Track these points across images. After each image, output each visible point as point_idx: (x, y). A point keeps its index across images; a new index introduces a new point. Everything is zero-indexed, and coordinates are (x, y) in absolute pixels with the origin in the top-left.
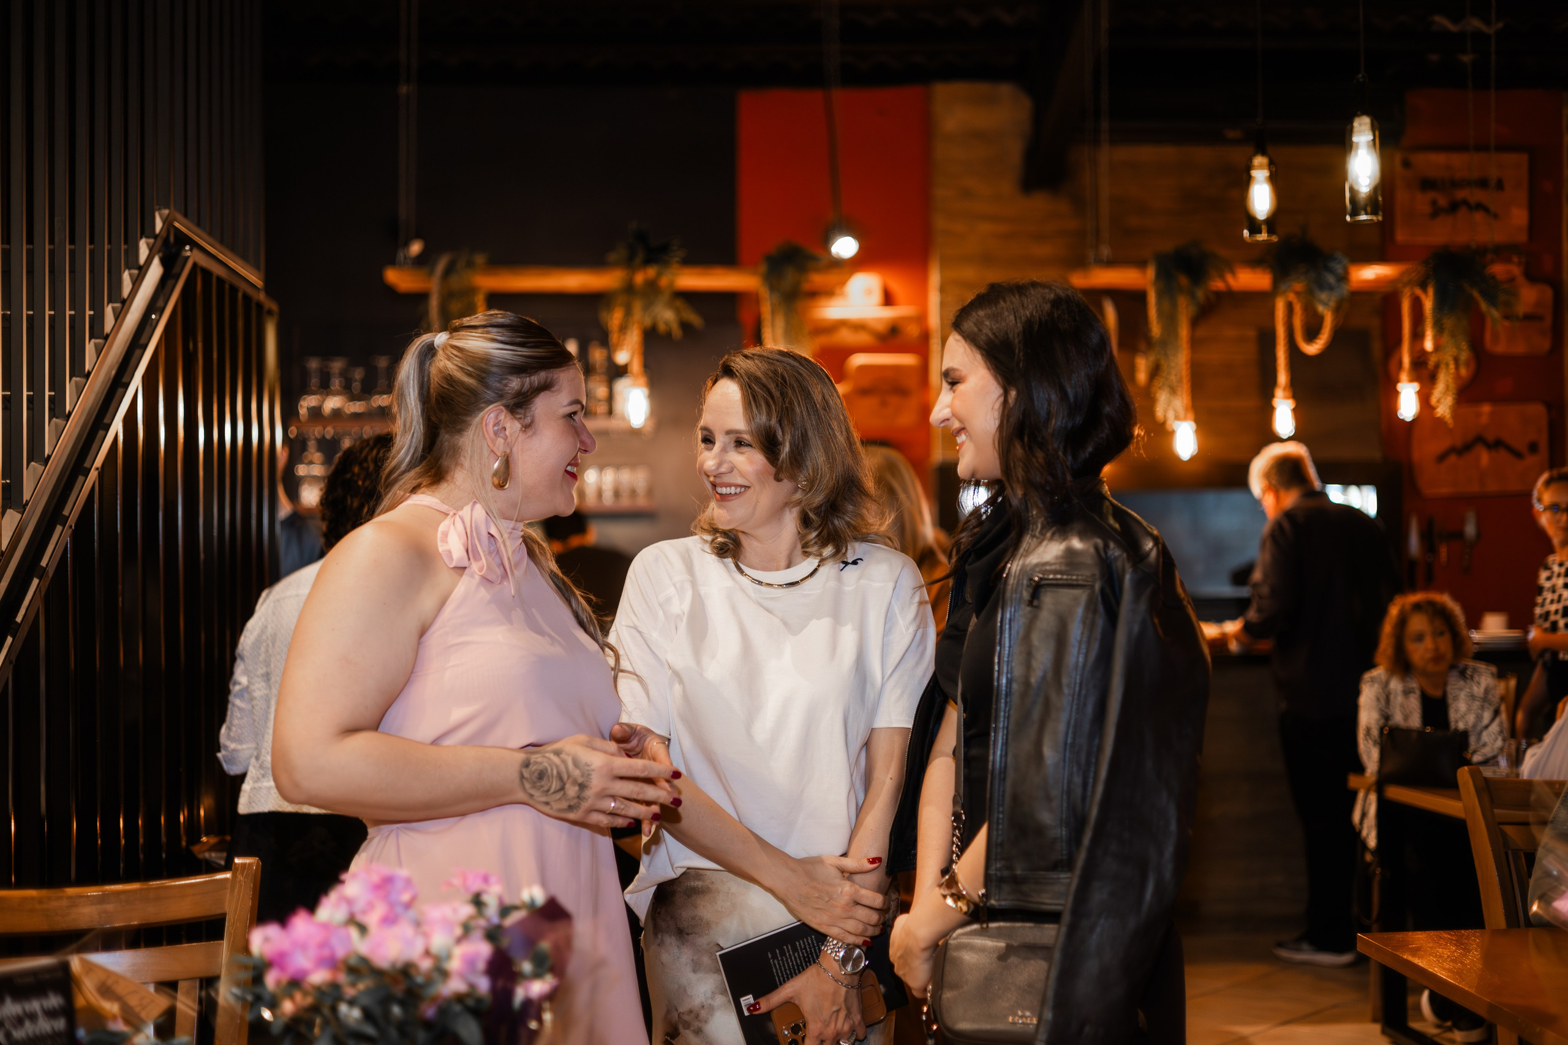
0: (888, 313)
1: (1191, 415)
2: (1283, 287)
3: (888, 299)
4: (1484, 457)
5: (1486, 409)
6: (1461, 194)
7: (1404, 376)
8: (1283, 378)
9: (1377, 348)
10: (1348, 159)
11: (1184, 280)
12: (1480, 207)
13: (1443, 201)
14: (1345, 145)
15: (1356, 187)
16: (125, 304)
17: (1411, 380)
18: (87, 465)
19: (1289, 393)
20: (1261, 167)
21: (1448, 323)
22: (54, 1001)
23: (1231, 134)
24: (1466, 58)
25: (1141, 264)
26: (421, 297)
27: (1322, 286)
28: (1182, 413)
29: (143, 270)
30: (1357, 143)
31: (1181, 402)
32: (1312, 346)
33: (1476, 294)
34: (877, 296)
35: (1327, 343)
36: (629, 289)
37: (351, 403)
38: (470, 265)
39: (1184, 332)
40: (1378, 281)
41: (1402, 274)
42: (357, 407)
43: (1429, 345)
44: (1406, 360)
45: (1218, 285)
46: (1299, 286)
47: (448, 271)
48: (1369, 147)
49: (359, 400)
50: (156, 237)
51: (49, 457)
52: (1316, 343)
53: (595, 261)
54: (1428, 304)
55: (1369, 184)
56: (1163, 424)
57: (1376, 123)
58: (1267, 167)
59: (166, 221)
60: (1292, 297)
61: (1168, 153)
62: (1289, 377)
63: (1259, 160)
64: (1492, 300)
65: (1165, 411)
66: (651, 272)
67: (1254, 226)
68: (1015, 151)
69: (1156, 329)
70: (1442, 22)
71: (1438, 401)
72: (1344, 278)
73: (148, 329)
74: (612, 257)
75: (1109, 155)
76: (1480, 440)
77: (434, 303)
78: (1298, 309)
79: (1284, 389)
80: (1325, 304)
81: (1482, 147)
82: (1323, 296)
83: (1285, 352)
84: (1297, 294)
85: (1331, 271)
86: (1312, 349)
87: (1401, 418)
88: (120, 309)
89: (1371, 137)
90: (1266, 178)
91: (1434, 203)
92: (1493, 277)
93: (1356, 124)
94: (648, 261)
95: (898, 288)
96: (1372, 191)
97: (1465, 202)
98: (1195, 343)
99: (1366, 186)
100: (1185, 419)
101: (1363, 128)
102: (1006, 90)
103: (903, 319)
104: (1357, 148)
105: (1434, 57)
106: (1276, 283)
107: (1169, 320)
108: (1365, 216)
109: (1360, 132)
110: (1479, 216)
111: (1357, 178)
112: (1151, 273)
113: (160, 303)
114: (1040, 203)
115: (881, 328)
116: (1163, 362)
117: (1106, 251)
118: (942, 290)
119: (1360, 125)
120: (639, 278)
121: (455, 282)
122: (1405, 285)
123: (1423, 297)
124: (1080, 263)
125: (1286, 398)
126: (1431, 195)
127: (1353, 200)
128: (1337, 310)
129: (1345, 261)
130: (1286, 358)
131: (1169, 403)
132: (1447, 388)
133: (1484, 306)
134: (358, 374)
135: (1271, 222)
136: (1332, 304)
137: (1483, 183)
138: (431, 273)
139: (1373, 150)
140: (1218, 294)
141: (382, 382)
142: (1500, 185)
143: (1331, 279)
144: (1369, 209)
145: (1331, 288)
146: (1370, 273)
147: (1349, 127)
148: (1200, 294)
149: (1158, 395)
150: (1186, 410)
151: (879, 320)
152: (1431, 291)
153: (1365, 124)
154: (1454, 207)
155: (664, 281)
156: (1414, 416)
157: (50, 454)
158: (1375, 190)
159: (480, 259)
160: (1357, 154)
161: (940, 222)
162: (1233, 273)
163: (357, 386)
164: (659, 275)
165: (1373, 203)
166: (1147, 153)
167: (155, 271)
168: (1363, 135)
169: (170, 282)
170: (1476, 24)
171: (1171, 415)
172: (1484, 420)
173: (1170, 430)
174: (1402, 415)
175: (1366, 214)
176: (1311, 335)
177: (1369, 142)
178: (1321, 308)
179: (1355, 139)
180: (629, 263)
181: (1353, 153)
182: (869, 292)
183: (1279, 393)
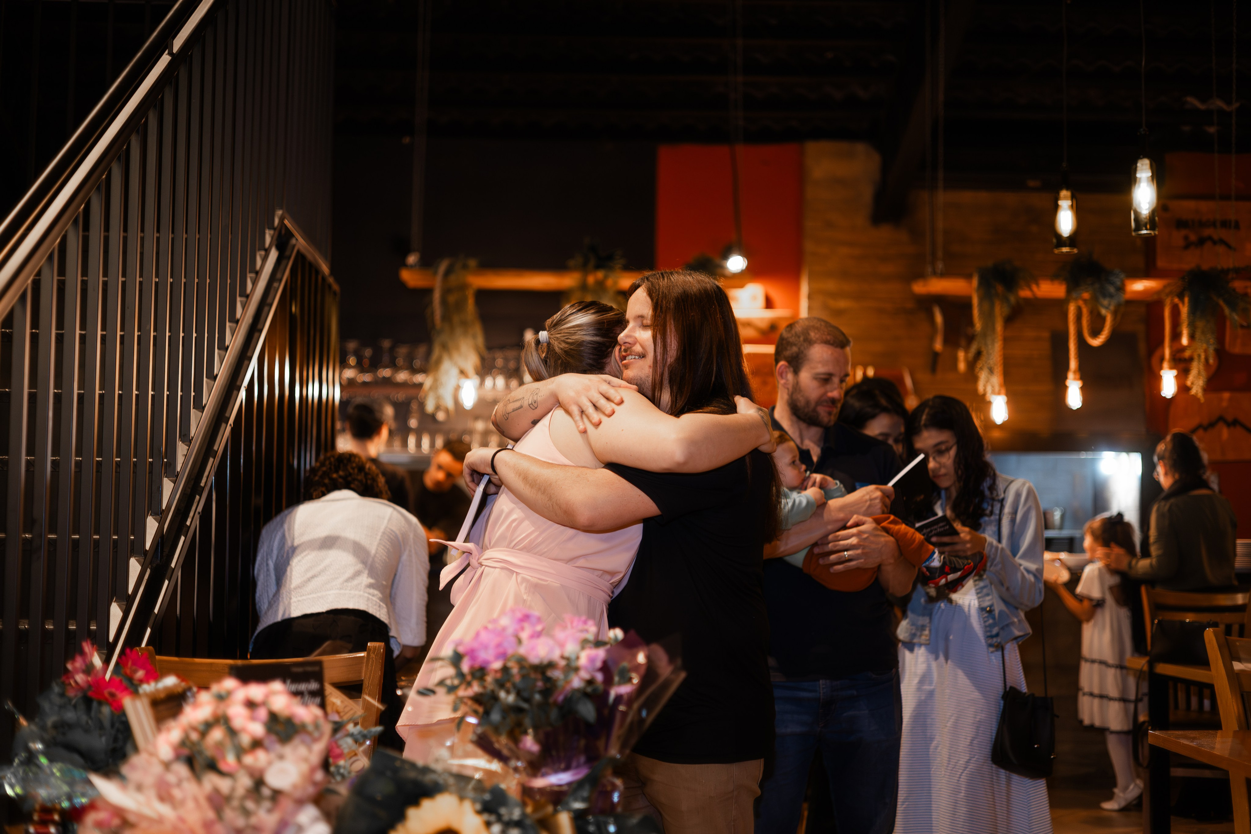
0: (769, 314)
1: (1003, 391)
2: (1074, 295)
3: (769, 304)
4: (1225, 433)
5: (1226, 395)
6: (1208, 232)
7: (1166, 365)
8: (1073, 364)
9: (1142, 347)
10: (1133, 190)
11: (1000, 288)
12: (1222, 242)
13: (1193, 237)
14: (1130, 181)
15: (1138, 210)
16: (258, 273)
17: (1171, 368)
18: (238, 383)
19: (1078, 376)
20: (1065, 198)
21: (1200, 324)
22: (314, 686)
23: (1031, 183)
24: (1212, 130)
25: (968, 277)
26: (427, 292)
27: (1105, 294)
28: (997, 388)
29: (267, 251)
30: (1140, 178)
31: (996, 380)
32: (1096, 340)
33: (1221, 302)
34: (761, 301)
35: (1108, 337)
36: (584, 287)
37: (362, 374)
38: (465, 267)
39: (999, 326)
40: (1145, 292)
41: (1165, 287)
42: (367, 378)
43: (1185, 341)
44: (1167, 352)
45: (1025, 293)
46: (1086, 295)
47: (447, 273)
48: (1148, 181)
49: (367, 372)
50: (275, 229)
51: (217, 375)
52: (1099, 338)
53: (557, 266)
54: (1184, 310)
55: (1149, 208)
56: (984, 395)
57: (1154, 164)
58: (1070, 198)
59: (282, 219)
60: (1081, 303)
61: (983, 197)
62: (1078, 363)
63: (1064, 193)
64: (1233, 306)
65: (985, 386)
66: (600, 275)
67: (1060, 241)
68: (867, 193)
69: (978, 325)
70: (1193, 102)
71: (1192, 383)
72: (1121, 289)
73: (272, 292)
74: (571, 263)
75: (943, 197)
76: (1221, 419)
77: (437, 296)
78: (1085, 311)
79: (1075, 372)
80: (1107, 308)
81: (1225, 197)
82: (1106, 302)
83: (1075, 344)
84: (1085, 301)
85: (1112, 284)
86: (1096, 342)
87: (1163, 395)
88: (255, 278)
89: (1150, 174)
90: (1069, 206)
91: (1186, 238)
92: (1234, 290)
93: (1139, 165)
94: (598, 267)
95: (777, 295)
96: (1151, 213)
97: (1210, 238)
98: (1006, 340)
99: (1146, 209)
100: (999, 394)
101: (1144, 167)
102: (860, 148)
103: (780, 319)
104: (1140, 182)
105: (1186, 128)
106: (1069, 291)
107: (988, 318)
108: (1145, 231)
109: (1142, 170)
110: (1220, 249)
111: (1140, 204)
112: (975, 282)
113: (279, 276)
114: (885, 233)
115: (764, 325)
116: (983, 349)
117: (940, 266)
118: (810, 297)
119: (1142, 165)
120: (591, 280)
121: (453, 279)
122: (1167, 295)
123: (1181, 305)
124: (920, 276)
125: (1075, 379)
126: (1184, 232)
127: (1137, 220)
128: (1115, 313)
129: (1122, 276)
130: (1075, 349)
131: (987, 381)
132: (1199, 373)
133: (1227, 311)
134: (368, 352)
135: (1072, 240)
136: (1112, 308)
137: (1225, 224)
138: (435, 273)
139: (1152, 183)
140: (1027, 301)
141: (386, 358)
142: (1237, 226)
143: (1112, 289)
144: (1148, 227)
145: (1111, 296)
146: (1139, 286)
147: (1134, 166)
148: (1012, 299)
149: (979, 374)
150: (1001, 386)
151: (762, 319)
152: (1186, 300)
153: (1146, 164)
154: (1201, 242)
155: (609, 282)
156: (1173, 394)
157: (217, 373)
158: (1153, 213)
159: (472, 263)
160: (1139, 186)
161: (809, 246)
162: (1038, 285)
163: (366, 362)
164: (606, 277)
165: (1152, 221)
166: (967, 197)
167: (274, 255)
168: (1144, 172)
169: (284, 262)
170: (1219, 104)
171: (989, 389)
172: (1225, 404)
173: (988, 400)
174: (1164, 394)
175: (1146, 229)
176: (1095, 334)
177: (1148, 177)
178: (1103, 311)
179: (1138, 175)
180: (584, 268)
181: (1137, 185)
182: (754, 298)
183: (1071, 375)
